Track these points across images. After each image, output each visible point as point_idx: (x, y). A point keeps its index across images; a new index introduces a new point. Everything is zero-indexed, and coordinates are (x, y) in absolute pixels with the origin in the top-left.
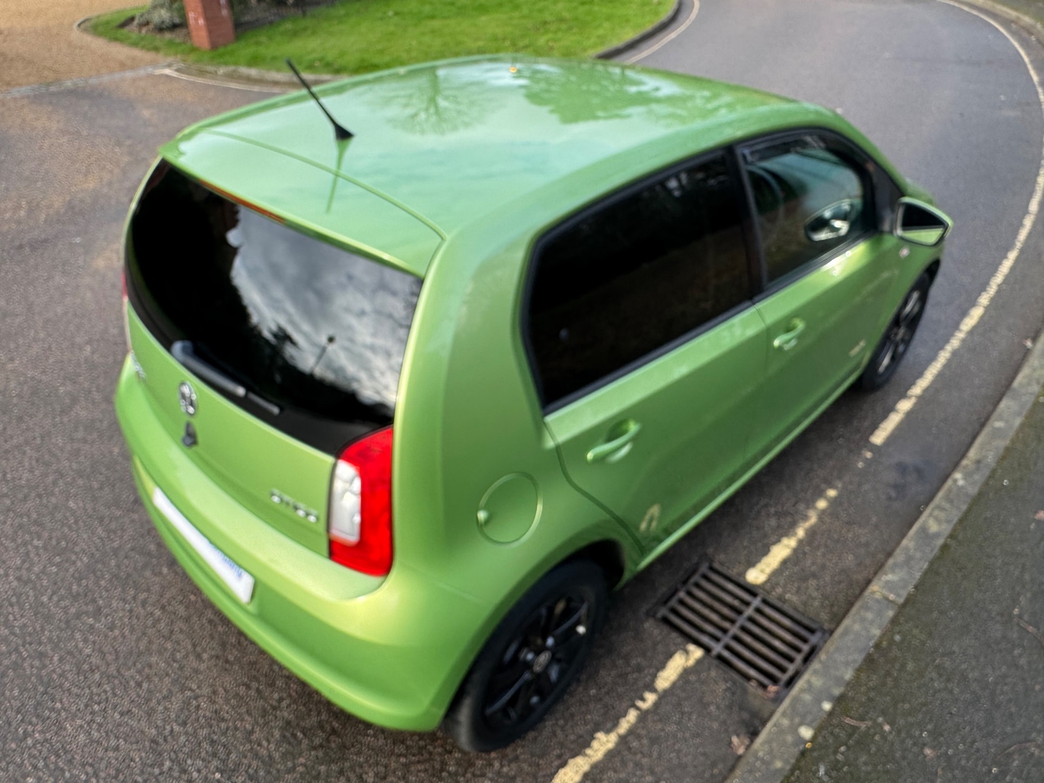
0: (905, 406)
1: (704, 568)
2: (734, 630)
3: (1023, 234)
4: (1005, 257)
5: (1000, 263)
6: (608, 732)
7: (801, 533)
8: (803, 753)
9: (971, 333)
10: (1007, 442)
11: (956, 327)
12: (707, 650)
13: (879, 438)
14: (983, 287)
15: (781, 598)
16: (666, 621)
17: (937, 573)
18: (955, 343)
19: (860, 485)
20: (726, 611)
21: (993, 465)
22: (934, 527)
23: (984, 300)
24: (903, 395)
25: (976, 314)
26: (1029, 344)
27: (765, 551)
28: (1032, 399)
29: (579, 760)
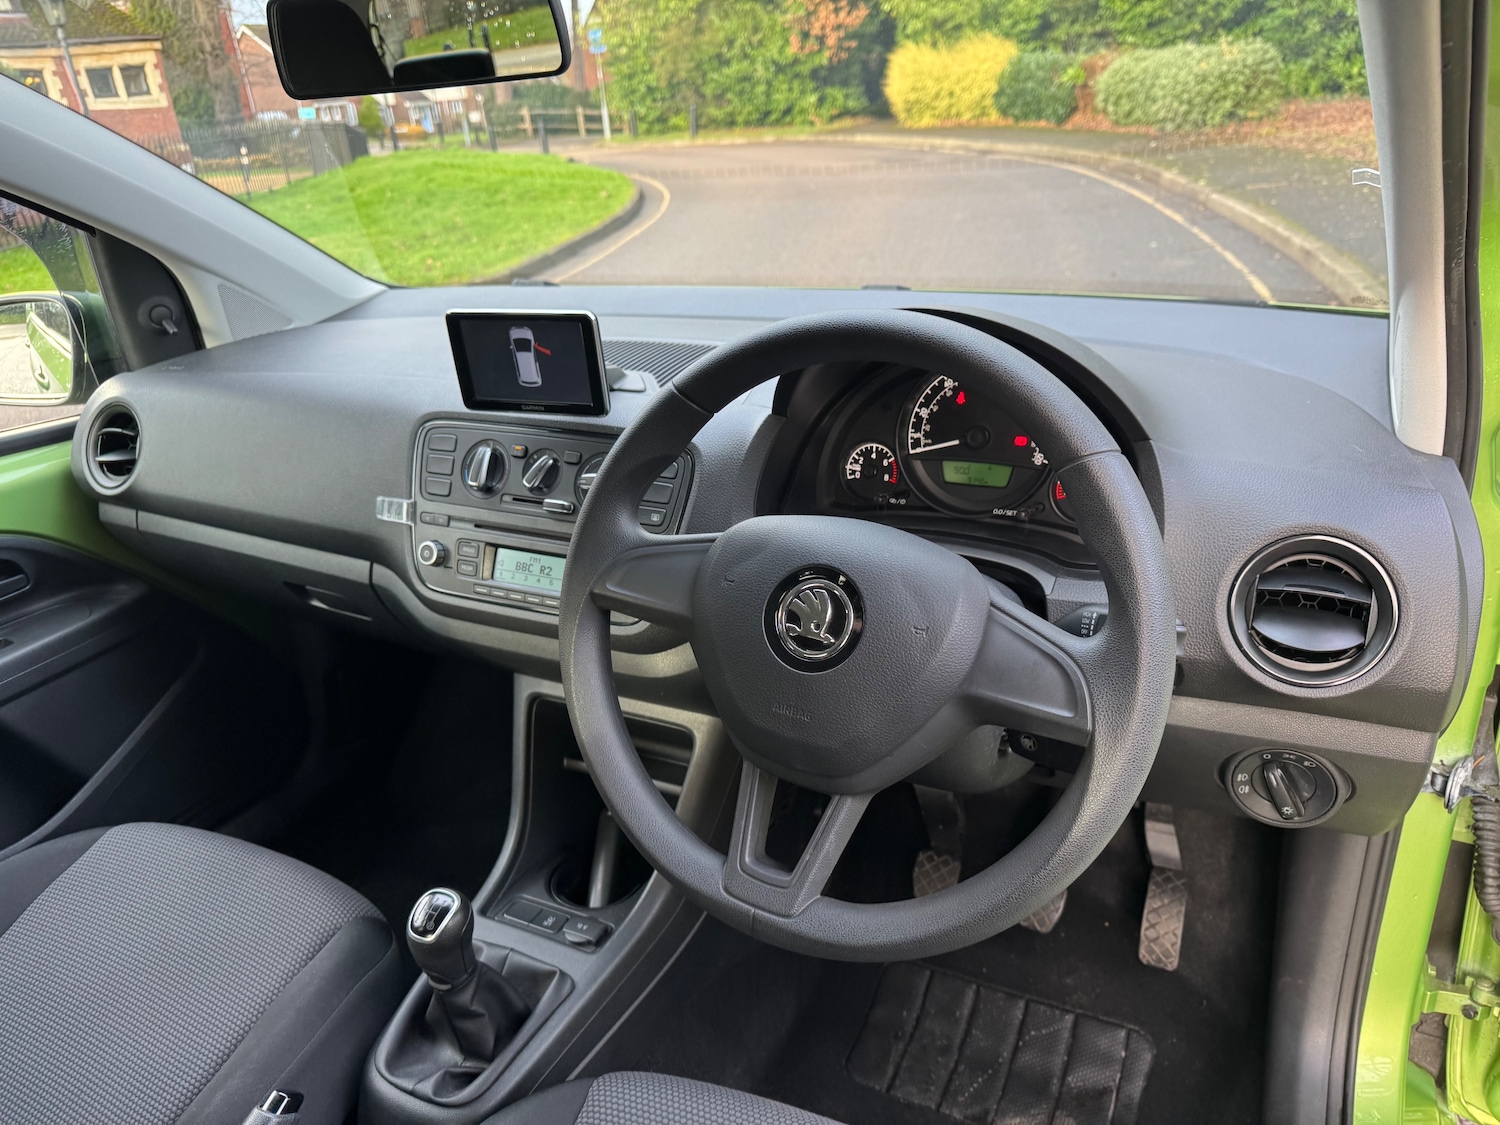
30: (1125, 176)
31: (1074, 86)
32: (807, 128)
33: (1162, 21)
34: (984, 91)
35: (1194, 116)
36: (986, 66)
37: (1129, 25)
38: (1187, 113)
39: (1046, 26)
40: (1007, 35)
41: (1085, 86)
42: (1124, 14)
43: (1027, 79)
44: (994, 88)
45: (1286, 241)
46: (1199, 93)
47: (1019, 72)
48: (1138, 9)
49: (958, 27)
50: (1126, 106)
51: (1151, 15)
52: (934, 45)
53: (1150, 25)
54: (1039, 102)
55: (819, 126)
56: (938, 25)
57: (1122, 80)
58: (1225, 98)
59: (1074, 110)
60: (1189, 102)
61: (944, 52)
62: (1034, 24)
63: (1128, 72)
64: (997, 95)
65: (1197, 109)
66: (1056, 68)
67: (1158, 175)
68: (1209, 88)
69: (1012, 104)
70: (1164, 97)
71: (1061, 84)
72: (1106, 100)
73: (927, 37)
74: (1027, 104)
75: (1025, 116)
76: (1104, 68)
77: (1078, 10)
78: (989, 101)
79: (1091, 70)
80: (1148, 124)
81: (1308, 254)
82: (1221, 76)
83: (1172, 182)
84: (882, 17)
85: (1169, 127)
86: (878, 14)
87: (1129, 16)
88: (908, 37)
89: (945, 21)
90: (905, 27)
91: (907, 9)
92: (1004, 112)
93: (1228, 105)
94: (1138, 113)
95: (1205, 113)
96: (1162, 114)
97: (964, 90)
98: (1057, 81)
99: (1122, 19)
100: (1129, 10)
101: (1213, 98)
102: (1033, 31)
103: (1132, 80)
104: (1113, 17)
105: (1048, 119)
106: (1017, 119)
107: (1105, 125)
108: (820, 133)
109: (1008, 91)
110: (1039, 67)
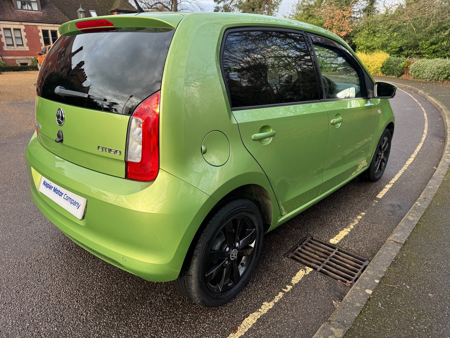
0: (388, 186)
1: (309, 239)
2: (327, 261)
3: (423, 139)
4: (418, 145)
5: (417, 146)
6: (269, 302)
7: (352, 227)
8: (369, 299)
9: (411, 164)
10: (435, 192)
11: (404, 163)
12: (315, 269)
13: (380, 196)
14: (412, 153)
15: (347, 249)
16: (293, 258)
17: (417, 233)
18: (405, 168)
19: (375, 211)
20: (322, 254)
21: (432, 199)
22: (411, 218)
23: (413, 156)
24: (388, 183)
25: (411, 160)
26: (435, 168)
27: (337, 233)
28: (442, 180)
29: (255, 314)
30: (409, 91)
31: (404, 67)
32: (326, 73)
33: (438, 51)
34: (378, 66)
35: (435, 78)
36: (379, 60)
37: (427, 52)
38: (433, 77)
39: (401, 50)
40: (388, 52)
41: (407, 67)
42: (426, 49)
43: (391, 64)
44: (381, 66)
45: (439, 106)
46: (437, 72)
47: (389, 62)
48: (431, 47)
49: (374, 49)
50: (417, 73)
51: (434, 49)
52: (366, 53)
53: (434, 52)
54: (394, 71)
55: (329, 72)
56: (368, 48)
57: (417, 66)
58: (445, 74)
59: (403, 74)
60: (434, 74)
61: (368, 55)
62: (397, 49)
63: (419, 65)
64: (381, 68)
65: (436, 76)
66: (399, 62)
67: (418, 91)
68: (440, 70)
69: (386, 71)
70: (428, 72)
71: (400, 66)
72: (412, 72)
73: (364, 51)
74: (390, 71)
75: (389, 74)
76: (413, 63)
77: (412, 46)
78: (379, 69)
79: (409, 63)
80: (423, 79)
81: (441, 109)
82: (444, 68)
83: (421, 93)
84: (353, 44)
85: (428, 80)
86: (352, 43)
87: (428, 49)
88: (359, 50)
89: (371, 47)
90: (359, 47)
91: (360, 42)
92: (383, 73)
93: (446, 76)
94: (420, 76)
95: (439, 77)
96: (426, 76)
97: (372, 66)
98: (399, 65)
99: (425, 50)
100: (428, 47)
101: (441, 73)
102: (396, 51)
103: (420, 67)
104: (423, 49)
105: (395, 75)
106: (386, 75)
107: (411, 78)
108: (329, 74)
109: (385, 67)
110: (395, 61)
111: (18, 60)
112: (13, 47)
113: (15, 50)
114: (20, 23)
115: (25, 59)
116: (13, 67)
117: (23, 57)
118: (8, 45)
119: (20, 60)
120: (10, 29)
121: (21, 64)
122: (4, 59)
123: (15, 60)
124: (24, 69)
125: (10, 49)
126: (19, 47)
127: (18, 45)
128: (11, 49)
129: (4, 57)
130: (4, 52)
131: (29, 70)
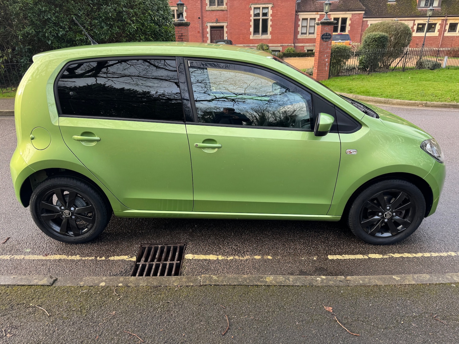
2: (155, 263)
6: (81, 257)
12: (137, 261)
15: (183, 266)
16: (142, 248)
27: (207, 254)
29: (65, 256)
111: (307, 47)
112: (305, 35)
113: (306, 38)
114: (317, 13)
115: (312, 46)
116: (299, 53)
117: (310, 44)
118: (302, 34)
119: (308, 47)
120: (307, 19)
121: (308, 50)
122: (296, 46)
123: (304, 46)
124: (307, 55)
125: (302, 37)
126: (311, 35)
127: (310, 33)
128: (304, 37)
129: (296, 45)
130: (297, 40)
131: (311, 57)
